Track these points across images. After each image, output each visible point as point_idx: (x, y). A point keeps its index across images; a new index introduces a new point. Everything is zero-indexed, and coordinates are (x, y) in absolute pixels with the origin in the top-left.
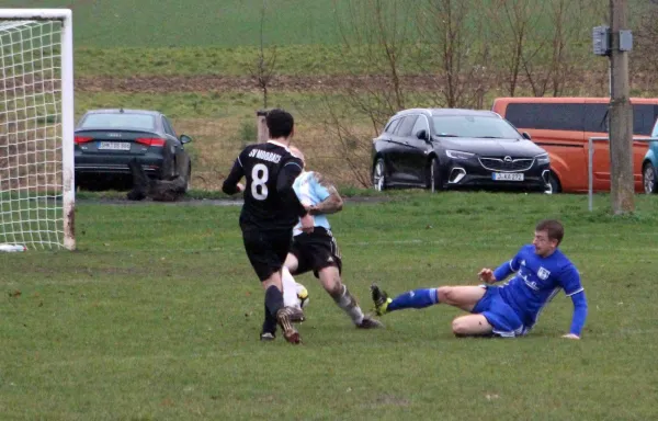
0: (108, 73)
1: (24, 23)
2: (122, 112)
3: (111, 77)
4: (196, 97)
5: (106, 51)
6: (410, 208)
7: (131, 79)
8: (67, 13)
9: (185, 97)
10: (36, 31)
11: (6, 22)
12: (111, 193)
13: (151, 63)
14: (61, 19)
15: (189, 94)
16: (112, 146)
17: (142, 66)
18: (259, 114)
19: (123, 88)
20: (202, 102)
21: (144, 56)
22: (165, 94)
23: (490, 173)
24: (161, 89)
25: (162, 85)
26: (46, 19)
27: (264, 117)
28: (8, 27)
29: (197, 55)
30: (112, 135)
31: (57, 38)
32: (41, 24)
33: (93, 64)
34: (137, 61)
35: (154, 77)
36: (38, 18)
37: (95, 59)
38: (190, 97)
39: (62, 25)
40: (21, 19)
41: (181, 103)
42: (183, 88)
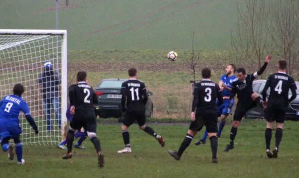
0: (142, 62)
1: (44, 36)
2: (119, 80)
3: (143, 64)
4: (183, 73)
5: (141, 51)
6: (250, 128)
7: (152, 64)
8: (65, 32)
9: (178, 74)
10: (50, 41)
11: (35, 36)
12: (112, 119)
13: (163, 57)
14: (62, 35)
15: (180, 72)
16: (113, 96)
17: (158, 58)
18: (191, 82)
19: (149, 69)
20: (186, 76)
21: (159, 54)
22: (168, 72)
23: (295, 112)
24: (167, 70)
25: (167, 67)
26: (54, 35)
27: (193, 83)
28: (36, 38)
29: (185, 53)
30: (114, 91)
31: (60, 44)
32: (52, 37)
33: (134, 58)
34: (156, 56)
35: (164, 64)
36: (51, 34)
37: (136, 55)
38: (180, 74)
39: (62, 38)
40: (42, 35)
41: (176, 77)
42: (177, 69)
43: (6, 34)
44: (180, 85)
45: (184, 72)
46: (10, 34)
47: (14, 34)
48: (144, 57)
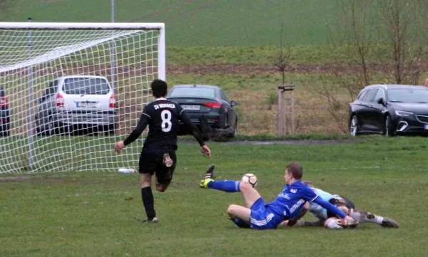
0: (186, 62)
1: (135, 32)
2: (195, 86)
3: (188, 65)
4: (241, 77)
5: (185, 49)
6: (373, 147)
7: (200, 66)
8: (162, 25)
9: (234, 77)
10: (143, 37)
11: (124, 31)
13: (213, 56)
14: (158, 29)
15: (237, 75)
17: (207, 58)
18: (280, 88)
19: (196, 71)
20: (244, 81)
21: (208, 52)
22: (221, 75)
23: (423, 125)
24: (219, 72)
25: (219, 70)
26: (149, 29)
27: (282, 90)
28: (126, 34)
29: (241, 51)
30: (189, 101)
31: (156, 41)
32: (146, 32)
33: (177, 57)
34: (204, 55)
35: (215, 65)
36: (144, 29)
37: (178, 54)
38: (237, 77)
39: (159, 33)
40: (133, 29)
41: (231, 81)
42: (232, 72)
43: (90, 29)
44: (237, 91)
45: (241, 75)
46: (94, 29)
47: (100, 29)
48: (189, 57)
